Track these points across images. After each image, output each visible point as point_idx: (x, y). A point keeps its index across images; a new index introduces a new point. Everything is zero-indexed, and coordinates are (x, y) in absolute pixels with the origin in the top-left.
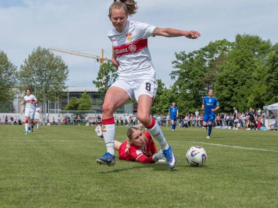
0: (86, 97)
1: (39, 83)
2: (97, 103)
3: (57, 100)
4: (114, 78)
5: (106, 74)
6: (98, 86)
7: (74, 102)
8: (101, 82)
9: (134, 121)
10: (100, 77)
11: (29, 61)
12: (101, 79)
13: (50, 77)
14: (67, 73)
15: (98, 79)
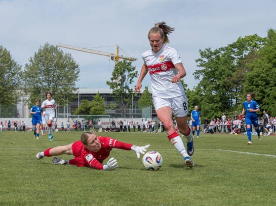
0: (98, 100)
1: (46, 84)
2: (111, 107)
3: (66, 103)
4: (131, 78)
5: (122, 74)
6: (112, 87)
7: (85, 106)
8: (116, 83)
9: (152, 127)
10: (115, 77)
11: (35, 60)
12: (116, 79)
13: (58, 77)
14: (78, 73)
15: (112, 79)
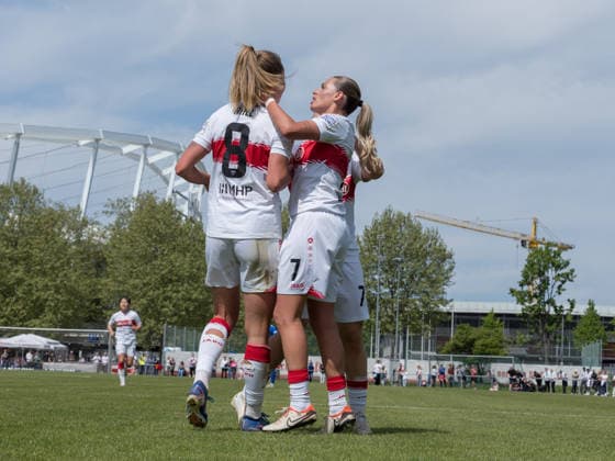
0: (492, 326)
1: (387, 290)
2: (518, 341)
3: (426, 329)
4: (559, 283)
5: (541, 274)
6: (521, 301)
7: (464, 336)
8: (529, 292)
9: (602, 384)
10: (526, 281)
11: (365, 241)
12: (529, 284)
13: (412, 277)
14: (451, 269)
15: (521, 285)
